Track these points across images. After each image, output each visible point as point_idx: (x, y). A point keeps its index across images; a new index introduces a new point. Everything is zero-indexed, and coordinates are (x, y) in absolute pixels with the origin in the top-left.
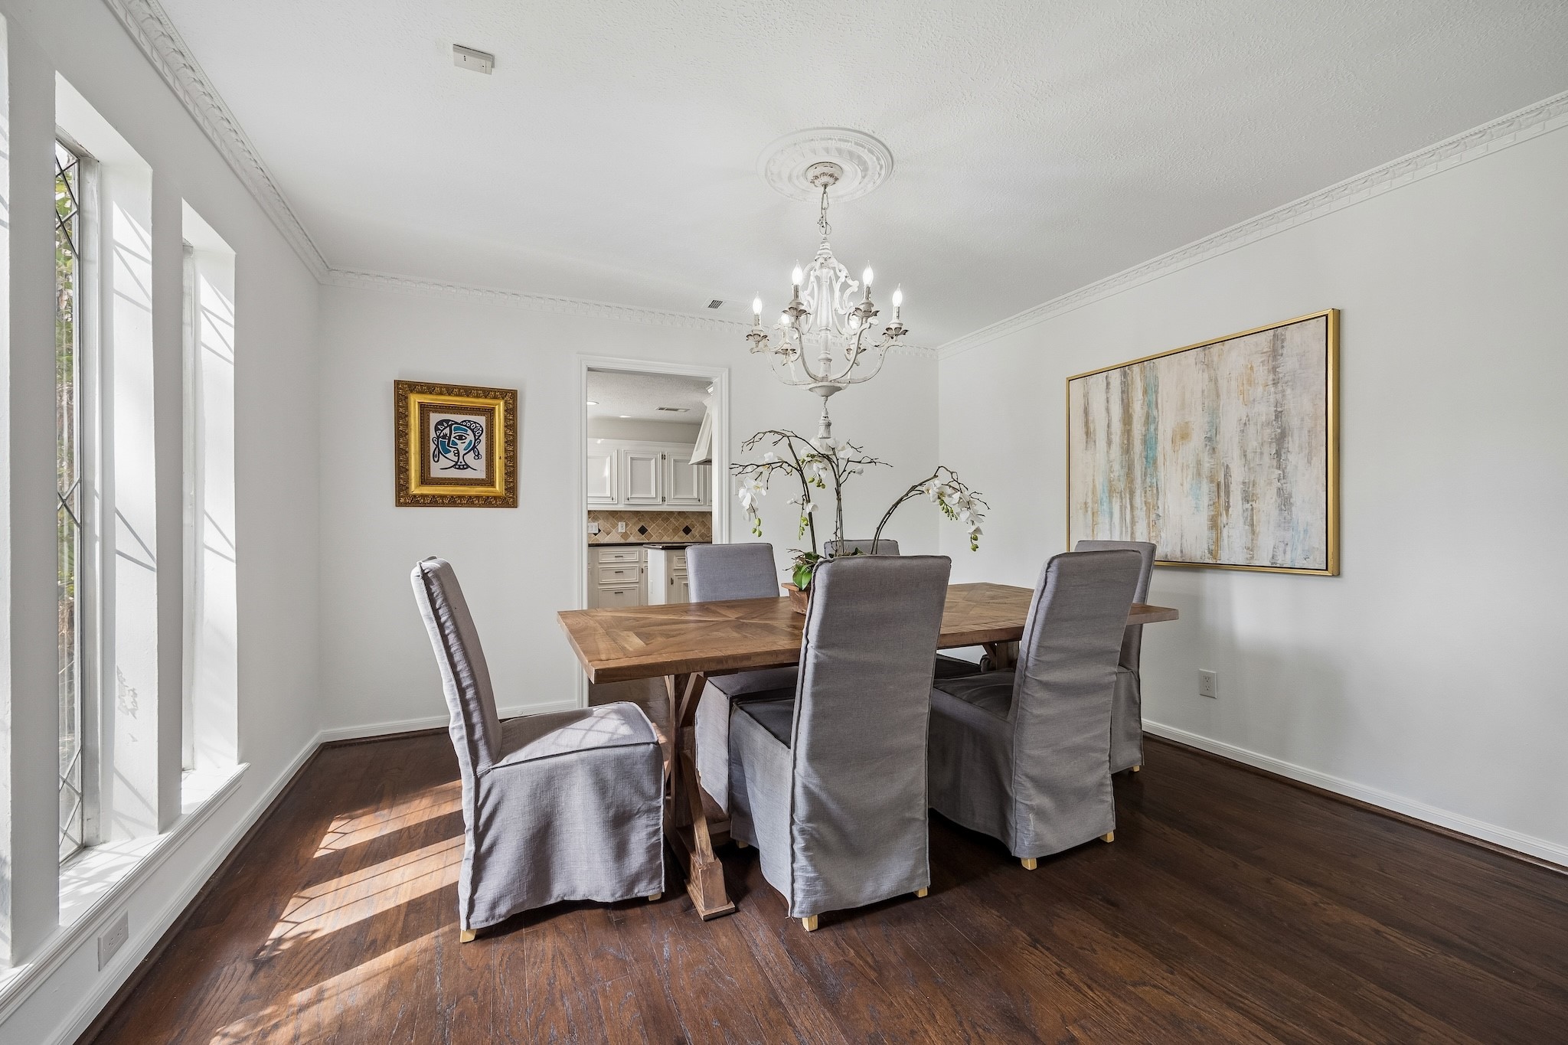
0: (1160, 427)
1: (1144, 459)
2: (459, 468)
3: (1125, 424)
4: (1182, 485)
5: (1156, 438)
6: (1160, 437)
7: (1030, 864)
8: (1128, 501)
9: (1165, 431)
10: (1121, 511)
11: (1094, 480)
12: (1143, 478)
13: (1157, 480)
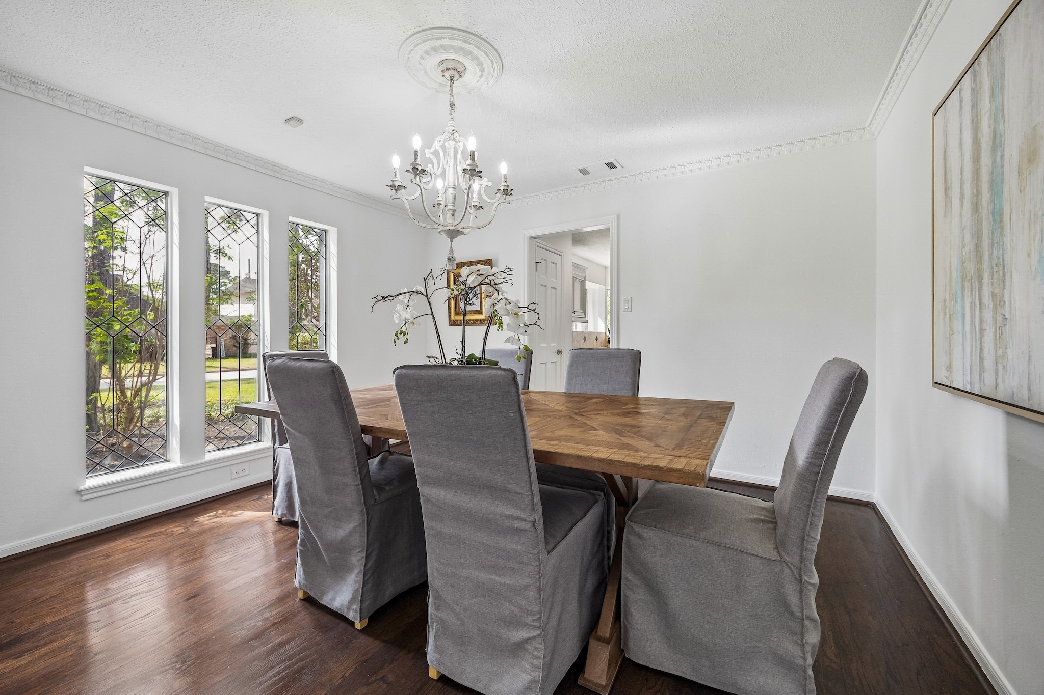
0: (1007, 153)
1: (991, 216)
2: (470, 305)
3: (974, 163)
4: (1029, 256)
5: (1003, 173)
6: (1006, 170)
7: (433, 674)
8: (977, 293)
9: (1011, 155)
10: (971, 307)
11: (950, 263)
12: (991, 250)
13: (1004, 250)
